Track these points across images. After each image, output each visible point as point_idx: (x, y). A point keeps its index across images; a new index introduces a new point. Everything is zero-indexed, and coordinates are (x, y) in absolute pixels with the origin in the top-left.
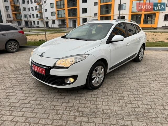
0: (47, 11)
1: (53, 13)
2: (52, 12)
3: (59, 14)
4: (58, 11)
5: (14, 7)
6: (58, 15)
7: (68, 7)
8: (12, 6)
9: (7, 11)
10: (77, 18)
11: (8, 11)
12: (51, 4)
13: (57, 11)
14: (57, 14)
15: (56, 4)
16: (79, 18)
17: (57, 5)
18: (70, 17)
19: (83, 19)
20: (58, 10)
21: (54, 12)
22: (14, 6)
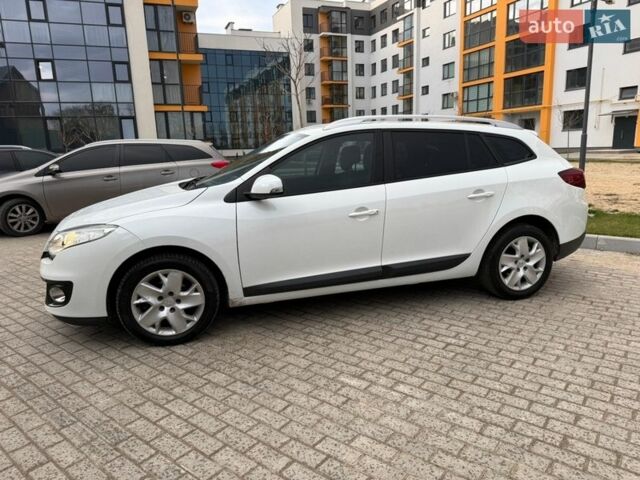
0: (427, 93)
1: (450, 97)
2: (444, 95)
3: (468, 101)
4: (466, 91)
5: (330, 89)
6: (466, 104)
7: (506, 72)
8: (324, 86)
9: (309, 103)
10: (538, 112)
11: (313, 101)
12: (446, 67)
13: (464, 88)
14: (464, 101)
15: (464, 62)
16: (549, 109)
17: (464, 70)
18: (510, 108)
19: (565, 112)
20: (468, 87)
21: (453, 94)
22: (331, 85)
